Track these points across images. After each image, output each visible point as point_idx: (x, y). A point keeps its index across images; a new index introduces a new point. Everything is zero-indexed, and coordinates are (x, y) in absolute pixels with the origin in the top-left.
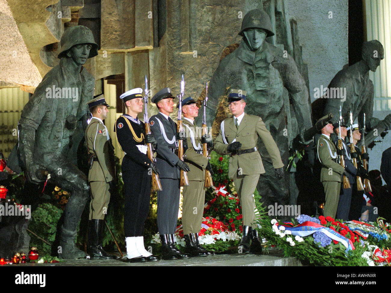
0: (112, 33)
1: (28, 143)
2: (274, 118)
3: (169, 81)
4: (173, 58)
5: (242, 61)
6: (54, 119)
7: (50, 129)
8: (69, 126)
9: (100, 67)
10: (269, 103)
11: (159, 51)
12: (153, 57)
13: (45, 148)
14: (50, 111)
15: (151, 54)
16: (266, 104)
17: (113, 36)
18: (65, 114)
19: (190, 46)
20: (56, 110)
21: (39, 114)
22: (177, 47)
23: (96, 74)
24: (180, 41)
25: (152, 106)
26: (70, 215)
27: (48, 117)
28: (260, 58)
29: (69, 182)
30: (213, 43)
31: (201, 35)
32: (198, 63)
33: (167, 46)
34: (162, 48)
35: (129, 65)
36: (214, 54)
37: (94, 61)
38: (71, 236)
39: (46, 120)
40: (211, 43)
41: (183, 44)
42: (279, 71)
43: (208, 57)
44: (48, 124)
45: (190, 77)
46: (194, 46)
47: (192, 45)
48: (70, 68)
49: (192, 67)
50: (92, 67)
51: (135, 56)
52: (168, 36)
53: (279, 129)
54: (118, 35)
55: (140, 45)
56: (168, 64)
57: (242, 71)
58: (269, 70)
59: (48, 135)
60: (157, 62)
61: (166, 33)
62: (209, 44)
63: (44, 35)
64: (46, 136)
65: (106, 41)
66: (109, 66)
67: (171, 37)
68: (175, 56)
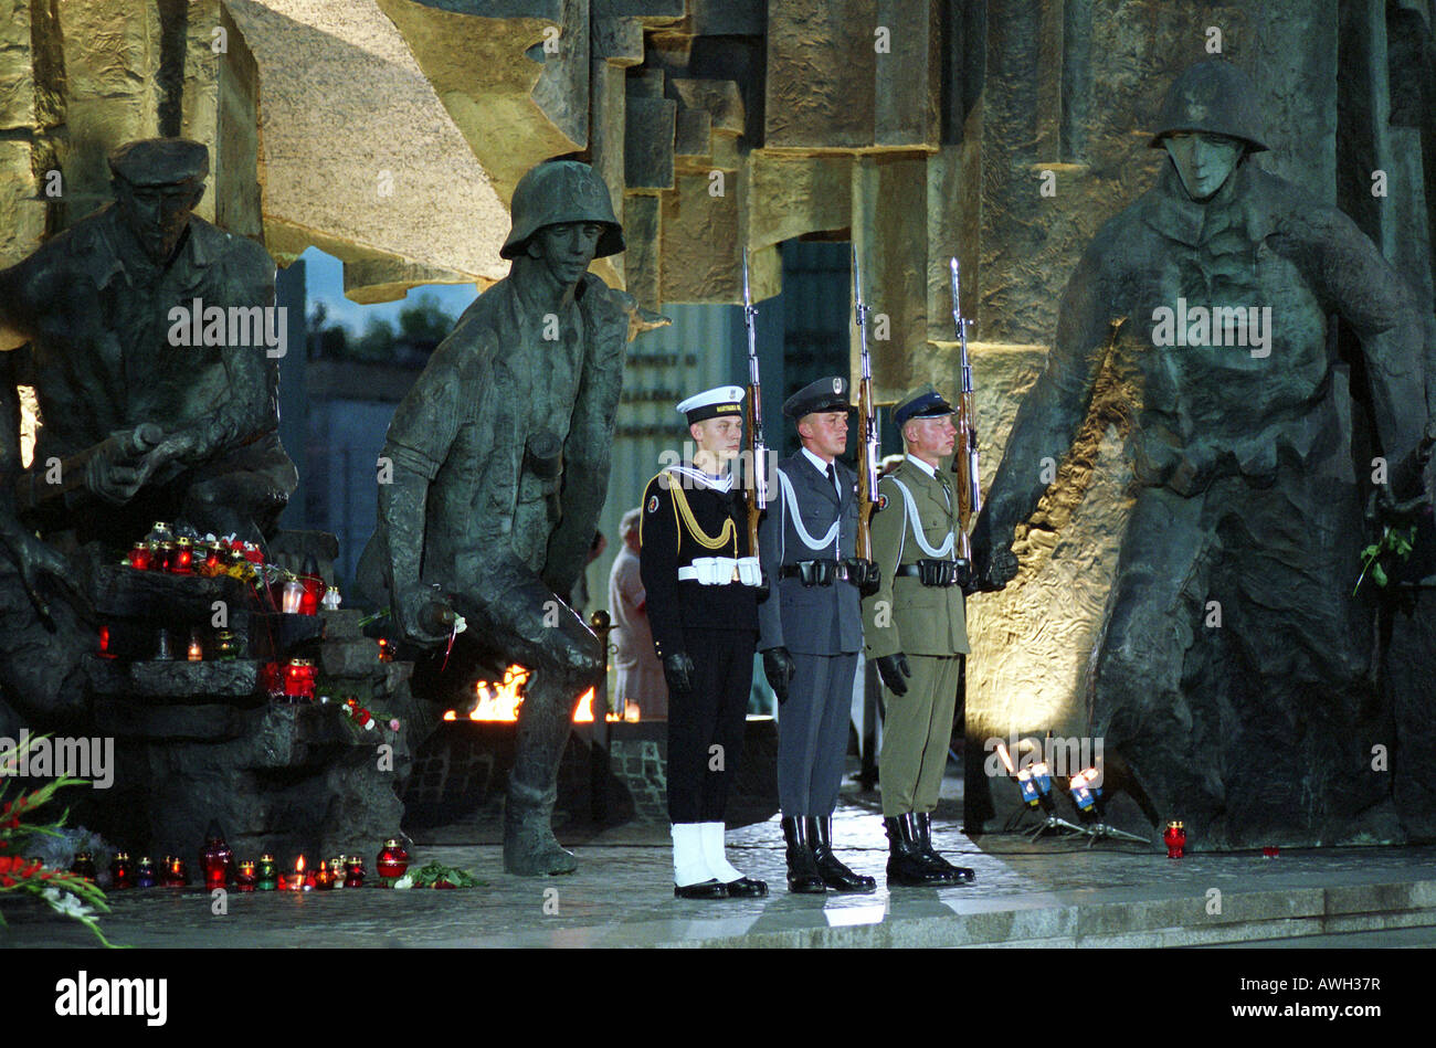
0: (805, 91)
1: (403, 521)
2: (1294, 420)
3: (990, 265)
4: (1007, 182)
5: (1161, 234)
6: (485, 449)
7: (476, 476)
8: (534, 465)
9: (768, 205)
10: (1268, 372)
11: (961, 157)
12: (941, 179)
13: (459, 534)
14: (473, 424)
15: (935, 167)
16: (1258, 372)
17: (809, 101)
18: (523, 430)
19: (1066, 143)
20: (492, 420)
21: (439, 434)
22: (1023, 144)
23: (755, 229)
24: (1033, 125)
25: (937, 348)
26: (530, 740)
27: (468, 442)
28: (1226, 225)
29: (526, 642)
30: (1144, 133)
31: (1104, 104)
32: (1094, 201)
33: (984, 143)
34: (969, 149)
35: (866, 201)
36: (1146, 173)
37: (746, 184)
38: (537, 805)
39: (462, 450)
40: (1137, 132)
41: (1041, 135)
42: (1298, 264)
43: (1125, 183)
44: (469, 463)
45: (1064, 250)
46: (1081, 145)
47: (1073, 140)
48: (540, 291)
49: (1072, 215)
50: (740, 204)
51: (889, 169)
52: (987, 107)
53: (1310, 455)
54: (827, 95)
55: (890, 138)
56: (986, 205)
57: (1162, 269)
58: (1257, 263)
59: (470, 496)
60: (954, 196)
61: (983, 98)
62: (1131, 138)
63: (531, 130)
64: (463, 498)
65: (786, 118)
66: (802, 202)
67: (1002, 109)
68: (1014, 176)
